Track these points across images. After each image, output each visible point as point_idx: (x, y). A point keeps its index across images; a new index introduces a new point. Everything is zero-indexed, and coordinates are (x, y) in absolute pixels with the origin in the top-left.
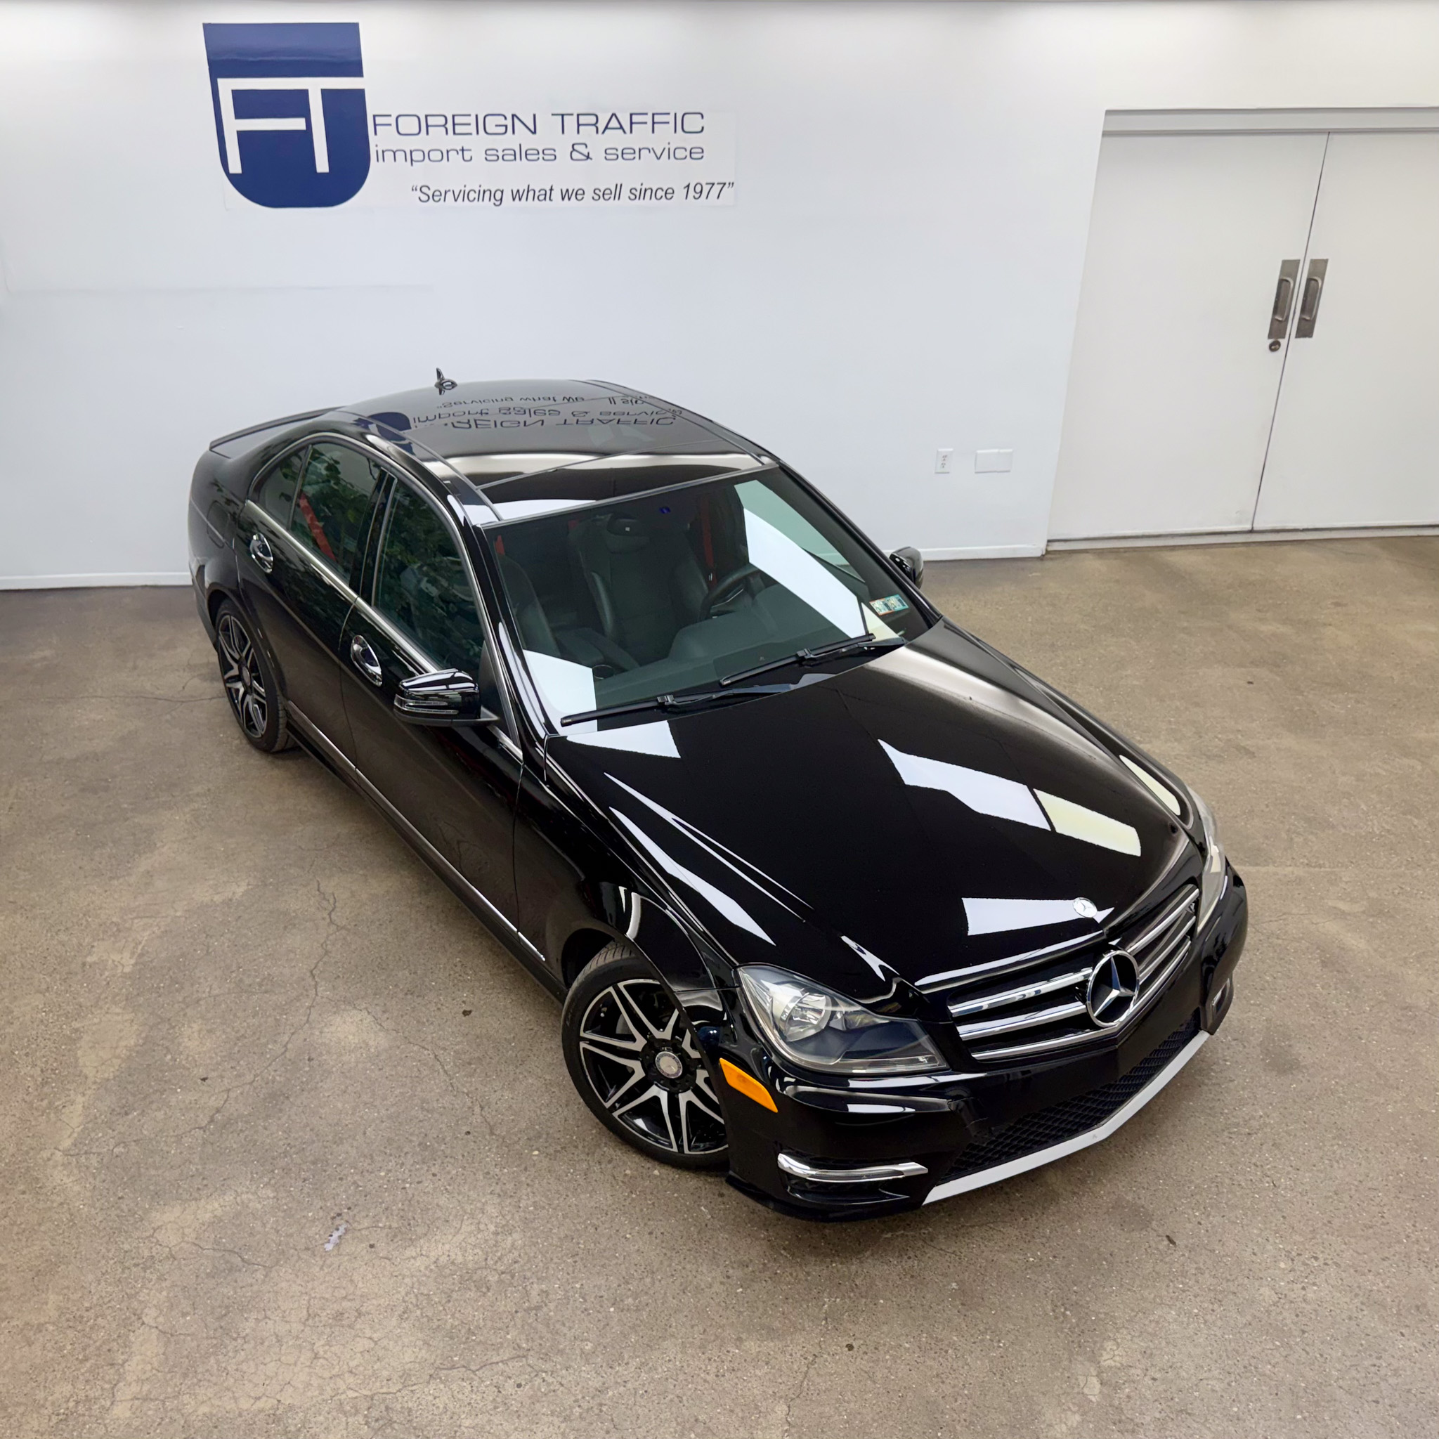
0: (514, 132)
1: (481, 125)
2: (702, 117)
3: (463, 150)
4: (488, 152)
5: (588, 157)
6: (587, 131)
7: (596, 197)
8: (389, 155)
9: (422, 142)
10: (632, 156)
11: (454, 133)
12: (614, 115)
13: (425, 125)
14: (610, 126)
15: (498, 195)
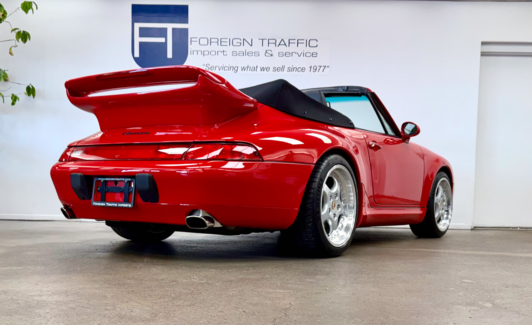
0: (243, 45)
1: (231, 42)
2: (317, 41)
3: (224, 51)
4: (233, 52)
5: (272, 55)
6: (272, 46)
7: (274, 70)
8: (195, 53)
9: (208, 48)
10: (289, 55)
11: (221, 45)
12: (282, 40)
13: (210, 42)
14: (281, 44)
15: (236, 69)
